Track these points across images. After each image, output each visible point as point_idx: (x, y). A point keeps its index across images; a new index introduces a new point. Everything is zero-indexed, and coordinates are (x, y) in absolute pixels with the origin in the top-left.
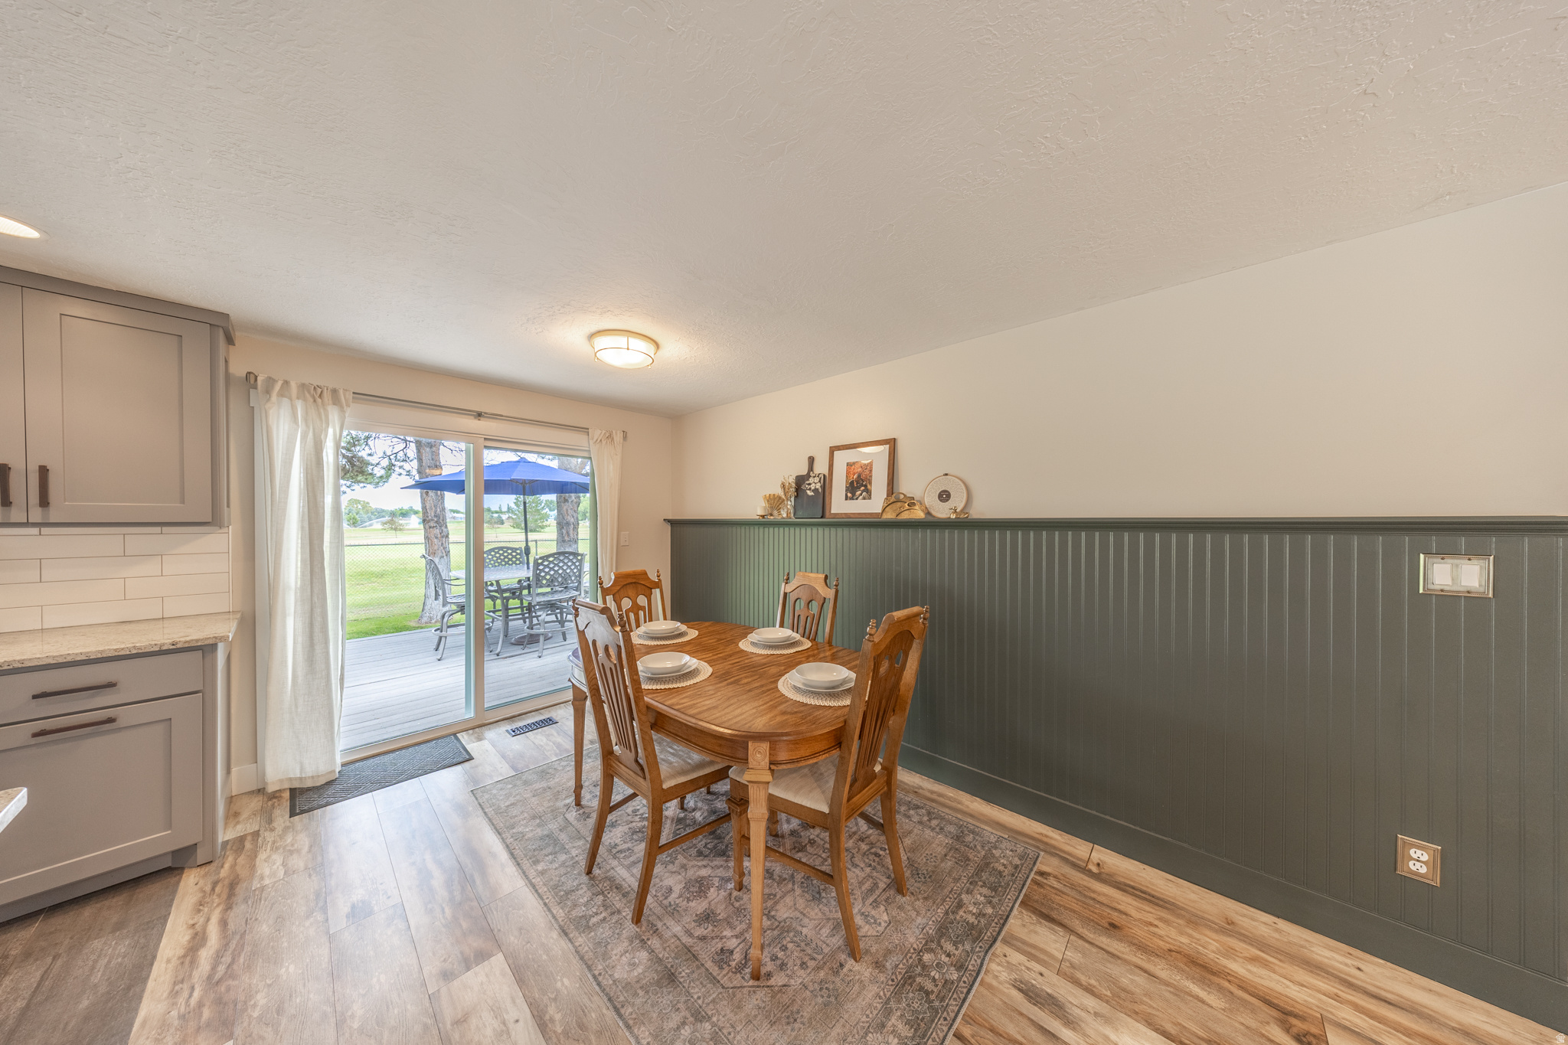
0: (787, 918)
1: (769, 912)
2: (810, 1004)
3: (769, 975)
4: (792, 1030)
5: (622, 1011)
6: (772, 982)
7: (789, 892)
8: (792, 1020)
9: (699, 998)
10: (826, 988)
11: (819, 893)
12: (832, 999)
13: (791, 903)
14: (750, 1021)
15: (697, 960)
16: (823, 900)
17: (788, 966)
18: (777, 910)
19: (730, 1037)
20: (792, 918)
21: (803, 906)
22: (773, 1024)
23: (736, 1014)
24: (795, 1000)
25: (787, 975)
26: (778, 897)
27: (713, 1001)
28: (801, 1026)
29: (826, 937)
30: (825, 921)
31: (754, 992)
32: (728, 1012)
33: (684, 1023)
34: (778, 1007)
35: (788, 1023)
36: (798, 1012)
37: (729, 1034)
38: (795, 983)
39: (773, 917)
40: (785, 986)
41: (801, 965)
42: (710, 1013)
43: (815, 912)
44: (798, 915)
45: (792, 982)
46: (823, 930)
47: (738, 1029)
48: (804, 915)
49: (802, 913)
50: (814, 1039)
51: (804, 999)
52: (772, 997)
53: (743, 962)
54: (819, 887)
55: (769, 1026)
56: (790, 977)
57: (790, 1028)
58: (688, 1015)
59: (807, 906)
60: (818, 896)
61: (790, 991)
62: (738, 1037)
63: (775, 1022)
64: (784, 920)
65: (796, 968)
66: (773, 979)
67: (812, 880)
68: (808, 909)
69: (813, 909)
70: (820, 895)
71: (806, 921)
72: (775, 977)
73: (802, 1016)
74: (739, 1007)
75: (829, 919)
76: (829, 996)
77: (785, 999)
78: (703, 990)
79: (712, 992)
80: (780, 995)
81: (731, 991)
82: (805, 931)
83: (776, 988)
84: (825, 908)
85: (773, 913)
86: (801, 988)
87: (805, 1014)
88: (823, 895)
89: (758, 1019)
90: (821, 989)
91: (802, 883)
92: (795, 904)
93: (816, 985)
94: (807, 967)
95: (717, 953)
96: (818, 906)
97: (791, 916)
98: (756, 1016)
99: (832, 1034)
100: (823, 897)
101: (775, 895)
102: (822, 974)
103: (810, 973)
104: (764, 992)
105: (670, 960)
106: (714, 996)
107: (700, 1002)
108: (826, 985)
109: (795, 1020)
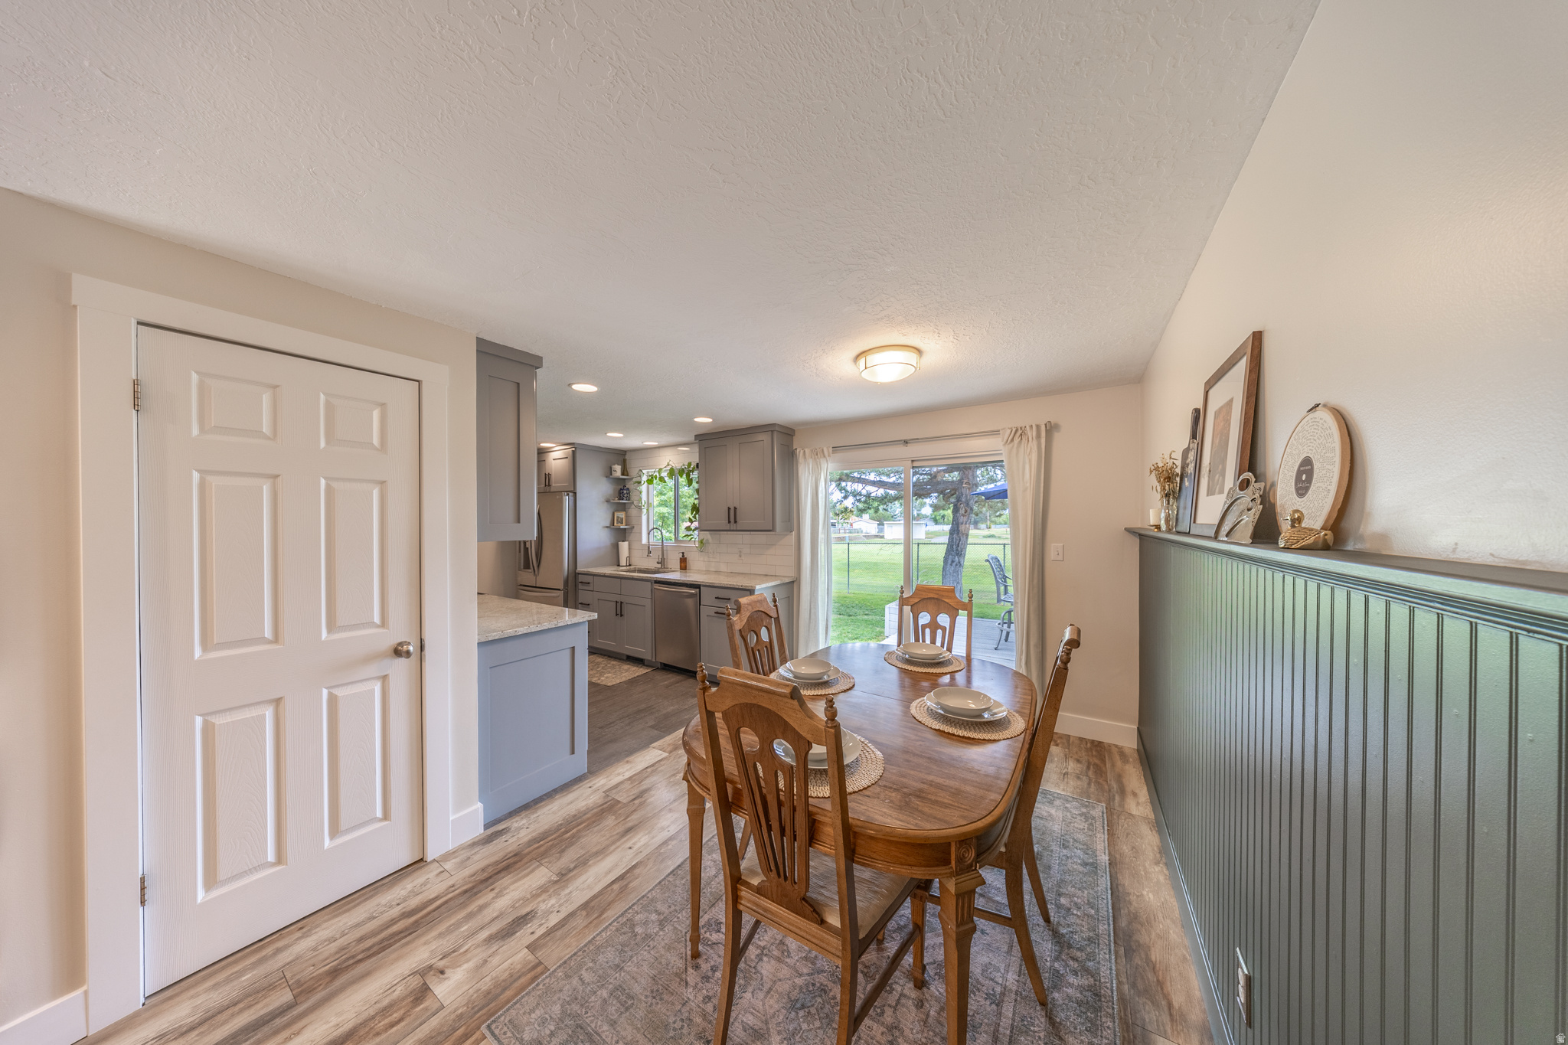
0: (761, 974)
1: (766, 955)
2: (668, 1010)
3: (697, 967)
4: (646, 997)
5: (671, 876)
6: (690, 970)
7: (797, 971)
8: (654, 995)
9: (678, 918)
10: (683, 1026)
11: (803, 1007)
12: (672, 1033)
13: (781, 975)
14: (657, 959)
15: (710, 908)
16: (793, 1013)
17: (706, 984)
18: (769, 962)
19: (646, 948)
20: (762, 979)
21: (780, 990)
22: (653, 978)
23: (664, 948)
24: (673, 995)
25: (697, 984)
26: (788, 960)
27: (675, 928)
28: (649, 1004)
29: (742, 1021)
30: (764, 1018)
31: (681, 958)
32: (666, 941)
33: (659, 914)
34: (667, 981)
35: (652, 992)
36: (661, 999)
37: (649, 946)
38: (689, 993)
39: (761, 960)
40: (687, 983)
41: (708, 997)
42: (666, 929)
43: (773, 1004)
44: (767, 987)
45: (690, 990)
46: (751, 1017)
47: (652, 952)
48: (768, 992)
49: (770, 989)
50: (636, 1017)
51: (673, 1004)
52: (677, 973)
53: (709, 943)
54: (813, 1006)
55: (651, 975)
56: (695, 987)
57: (648, 994)
58: (665, 915)
59: (780, 994)
60: (798, 1005)
61: (682, 989)
62: (645, 953)
63: (654, 979)
64: (758, 972)
65: (704, 991)
66: (692, 971)
67: (821, 996)
68: (776, 996)
69: (777, 1002)
70: (800, 1009)
71: (761, 995)
72: (695, 973)
73: (657, 1004)
74: (669, 949)
75: (767, 1023)
76: (675, 1029)
77: (674, 986)
78: (684, 919)
79: (683, 925)
80: (678, 980)
81: (683, 939)
82: (748, 995)
83: (684, 976)
84: (781, 1017)
85: (765, 959)
86: (683, 999)
87: (659, 1006)
88: (801, 1013)
89: (659, 966)
90: (682, 1020)
91: (814, 985)
92: (780, 980)
93: (687, 1014)
94: (706, 1003)
95: (717, 920)
96: (783, 1007)
97: (764, 978)
98: (661, 963)
99: (638, 1035)
100: (797, 1013)
101: (789, 956)
102: (698, 1020)
103: (699, 1007)
104: (681, 966)
105: (709, 890)
106: (680, 928)
107: (675, 919)
108: (686, 1025)
109: (654, 998)
